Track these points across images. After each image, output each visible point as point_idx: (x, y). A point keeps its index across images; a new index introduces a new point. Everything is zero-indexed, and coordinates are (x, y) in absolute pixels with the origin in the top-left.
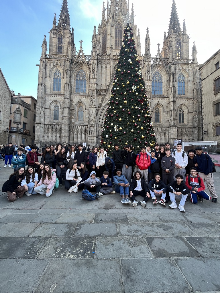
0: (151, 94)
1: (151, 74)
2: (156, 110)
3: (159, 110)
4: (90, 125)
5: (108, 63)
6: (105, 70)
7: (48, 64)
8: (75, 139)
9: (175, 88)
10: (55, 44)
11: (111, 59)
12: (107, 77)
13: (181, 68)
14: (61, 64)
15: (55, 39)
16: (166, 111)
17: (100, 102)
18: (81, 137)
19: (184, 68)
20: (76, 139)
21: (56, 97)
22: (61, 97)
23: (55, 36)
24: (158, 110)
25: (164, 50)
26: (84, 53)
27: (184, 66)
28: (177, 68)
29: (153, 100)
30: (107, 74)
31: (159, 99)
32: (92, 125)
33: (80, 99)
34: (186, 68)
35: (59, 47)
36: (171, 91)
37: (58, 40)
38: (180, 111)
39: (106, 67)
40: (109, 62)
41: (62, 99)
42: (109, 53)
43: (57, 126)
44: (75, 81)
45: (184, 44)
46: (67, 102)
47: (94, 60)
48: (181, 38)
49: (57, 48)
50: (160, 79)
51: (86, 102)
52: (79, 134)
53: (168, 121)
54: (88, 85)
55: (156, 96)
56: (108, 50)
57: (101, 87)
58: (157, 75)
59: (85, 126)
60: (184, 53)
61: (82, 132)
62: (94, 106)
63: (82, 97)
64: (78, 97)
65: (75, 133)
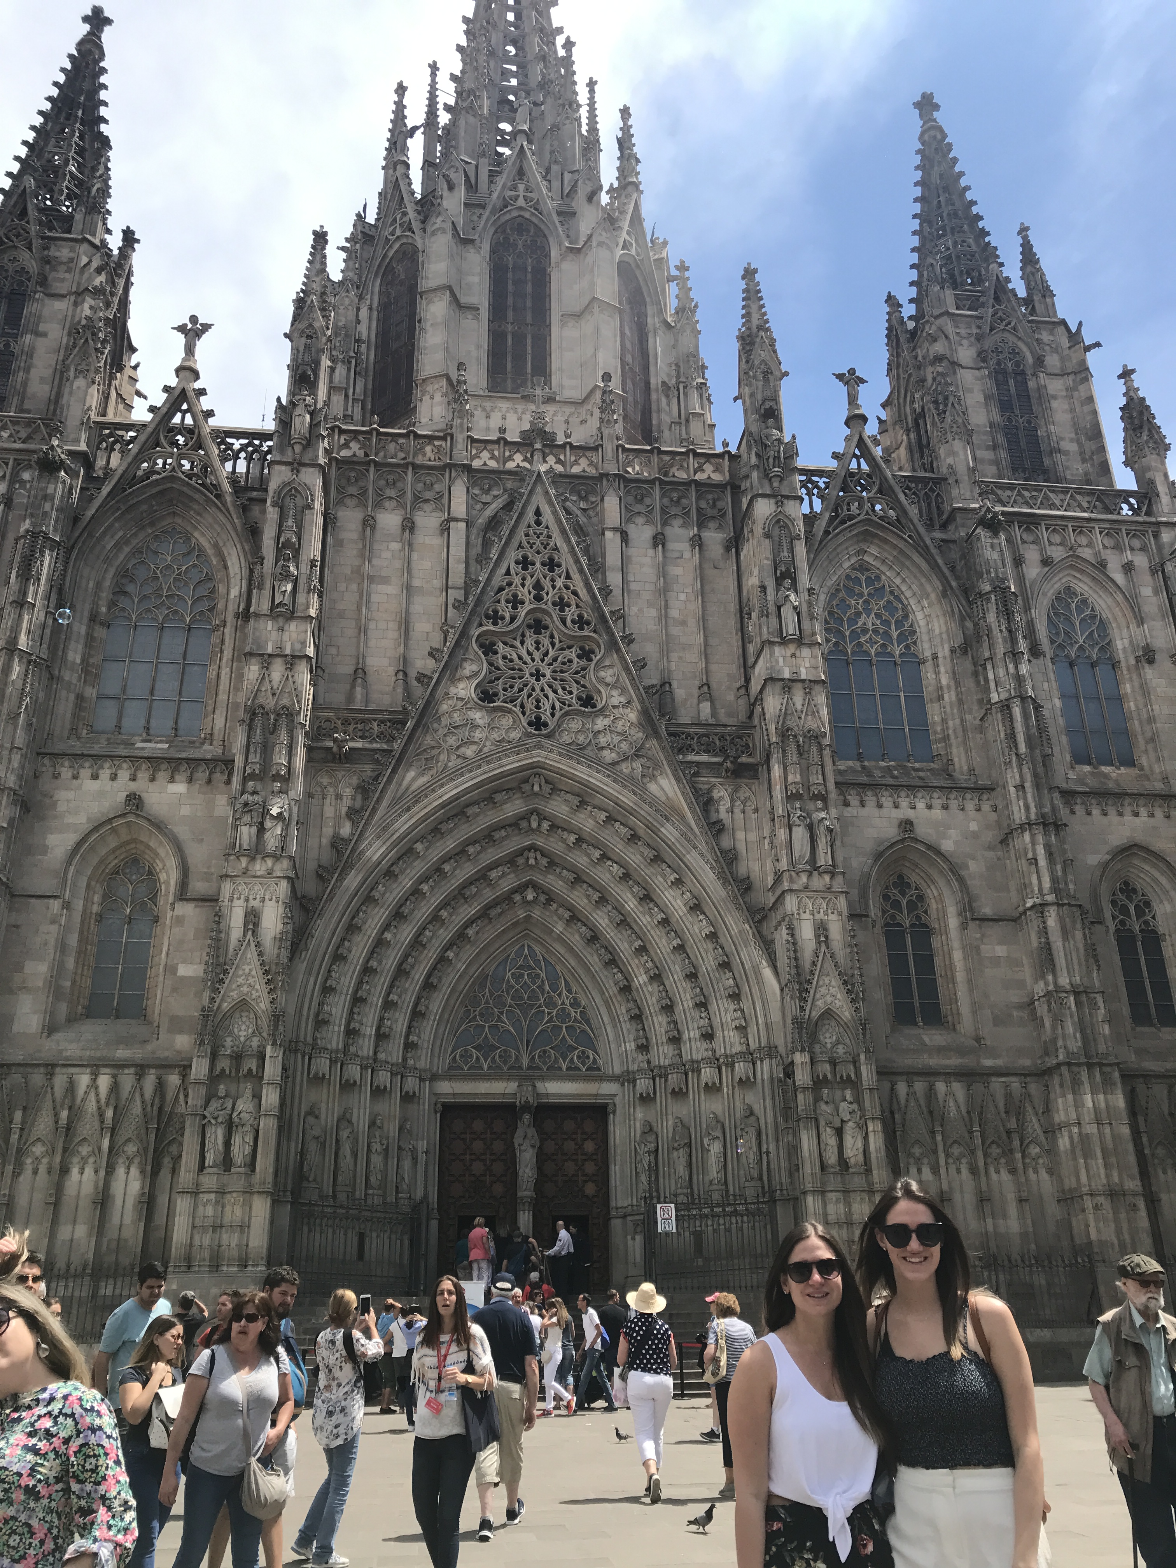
0: (828, 760)
1: (810, 591)
2: (896, 905)
3: (921, 898)
4: (214, 1057)
5: (428, 495)
6: (395, 546)
9: (1038, 708)
11: (450, 466)
12: (418, 606)
13: (1057, 553)
16: (988, 912)
17: (337, 825)
18: (102, 1202)
19: (1086, 553)
24: (912, 906)
25: (899, 420)
26: (210, 414)
27: (1083, 540)
28: (1032, 555)
29: (849, 812)
30: (416, 583)
31: (904, 803)
32: (238, 1057)
33: (134, 801)
34: (1097, 554)
36: (1012, 736)
38: (1124, 910)
39: (409, 526)
40: (437, 487)
42: (437, 418)
45: (1055, 386)
47: (297, 465)
48: (1021, 344)
50: (895, 634)
51: (190, 821)
52: (75, 1160)
53: (1025, 1014)
54: (226, 671)
55: (877, 773)
56: (426, 398)
57: (359, 689)
58: (866, 602)
59: (161, 1071)
60: (1066, 445)
61: (120, 1139)
62: (269, 862)
63: (153, 779)
64: (114, 777)
65: (38, 1149)
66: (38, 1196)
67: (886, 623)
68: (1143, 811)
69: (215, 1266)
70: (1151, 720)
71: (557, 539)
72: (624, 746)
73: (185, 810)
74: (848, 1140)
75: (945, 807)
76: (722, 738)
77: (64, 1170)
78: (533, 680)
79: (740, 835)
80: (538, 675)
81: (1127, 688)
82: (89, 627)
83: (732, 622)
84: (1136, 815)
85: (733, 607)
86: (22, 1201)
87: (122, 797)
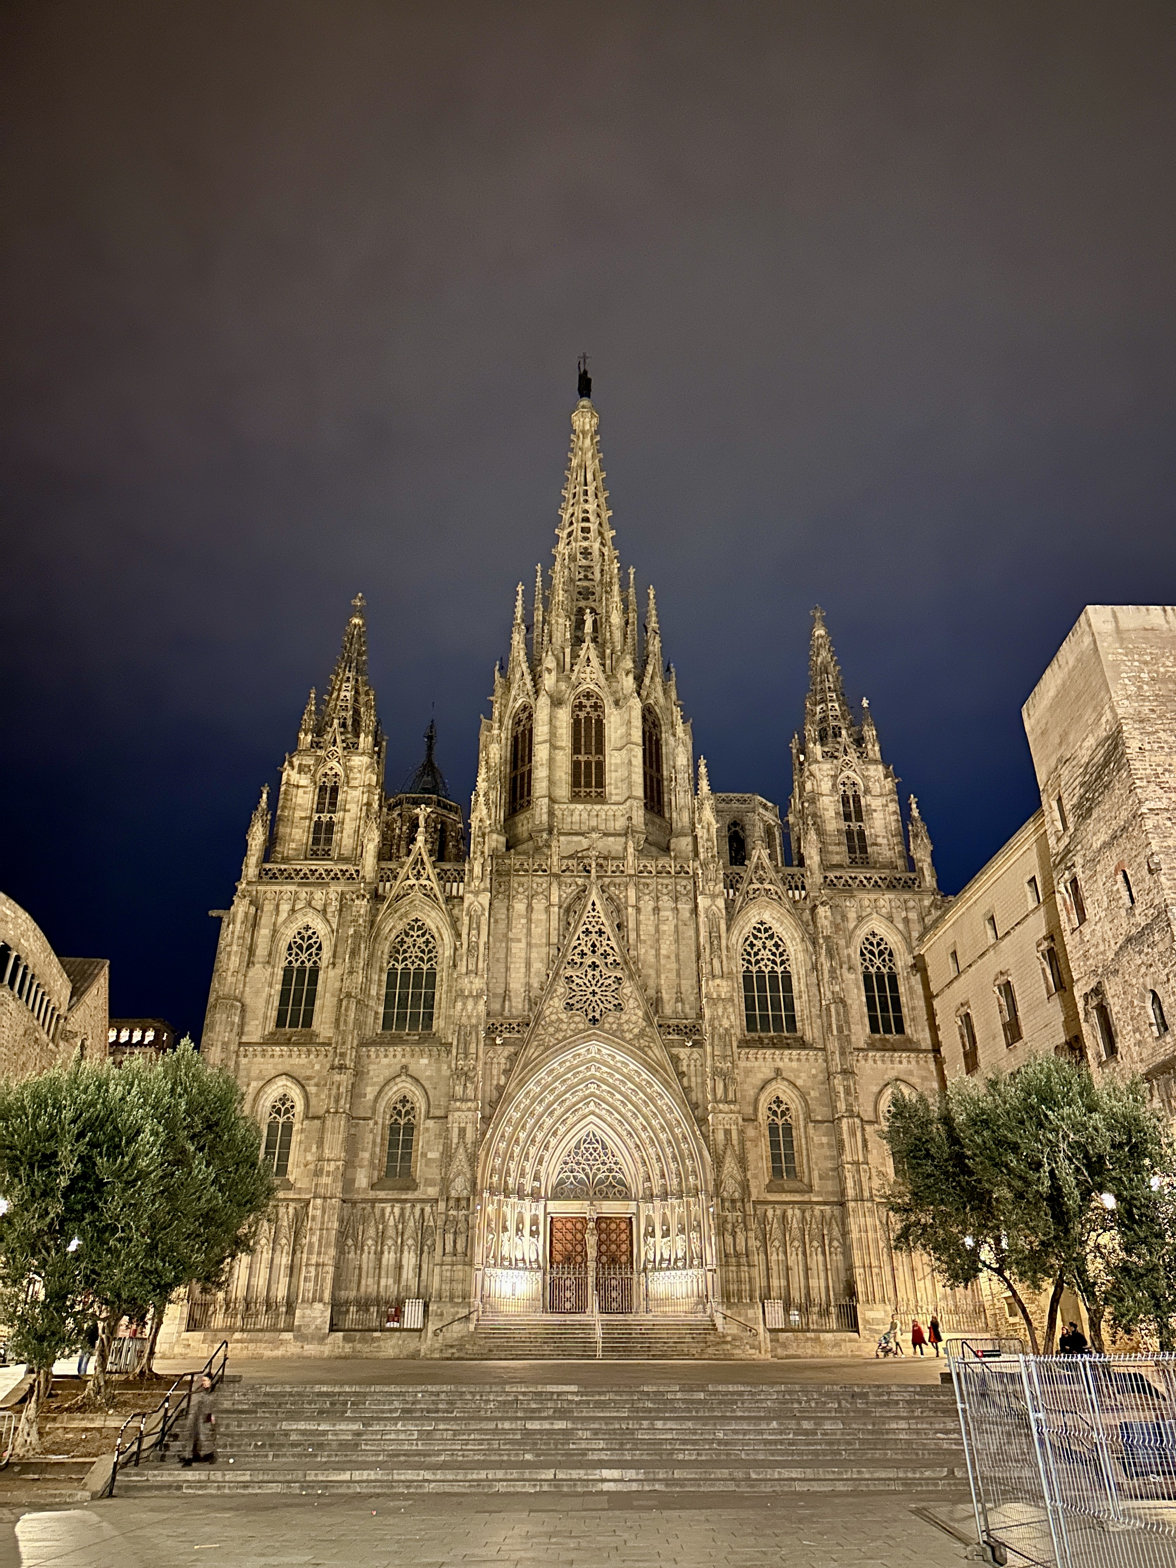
2: (775, 1112)
3: (788, 1108)
4: (448, 1199)
5: (539, 892)
6: (524, 921)
7: (268, 907)
8: (363, 1282)
10: (303, 815)
11: (550, 876)
12: (534, 955)
14: (325, 905)
15: (305, 793)
16: (819, 1118)
17: (499, 1079)
18: (399, 1267)
19: (884, 911)
20: (370, 1281)
21: (290, 1056)
22: (312, 1056)
23: (304, 780)
28: (852, 915)
29: (749, 1064)
30: (533, 941)
31: (777, 1056)
32: (458, 1200)
33: (405, 1067)
34: (890, 911)
35: (318, 824)
36: (830, 1025)
37: (316, 798)
39: (529, 909)
40: (544, 885)
41: (317, 1067)
43: (282, 1210)
44: (384, 977)
45: (876, 804)
46: (342, 1090)
47: (476, 893)
48: (858, 778)
49: (312, 830)
50: (778, 960)
51: (429, 1078)
52: (386, 1247)
53: (835, 1174)
54: (444, 996)
55: (766, 1041)
56: (538, 810)
57: (507, 1003)
58: (764, 943)
59: (423, 1205)
60: (880, 840)
61: (405, 1237)
62: (469, 1104)
63: (413, 1056)
64: (395, 1056)
65: (370, 1242)
66: (371, 1265)
67: (774, 954)
68: (905, 1061)
69: (452, 1298)
70: (913, 1009)
71: (603, 919)
72: (636, 1031)
73: (428, 1073)
74: (738, 1241)
75: (799, 1060)
76: (686, 1027)
77: (382, 1252)
78: (591, 997)
79: (693, 1079)
80: (594, 993)
81: (902, 989)
82: (380, 976)
83: (693, 956)
84: (900, 1062)
85: (694, 948)
86: (364, 1266)
87: (399, 1067)
